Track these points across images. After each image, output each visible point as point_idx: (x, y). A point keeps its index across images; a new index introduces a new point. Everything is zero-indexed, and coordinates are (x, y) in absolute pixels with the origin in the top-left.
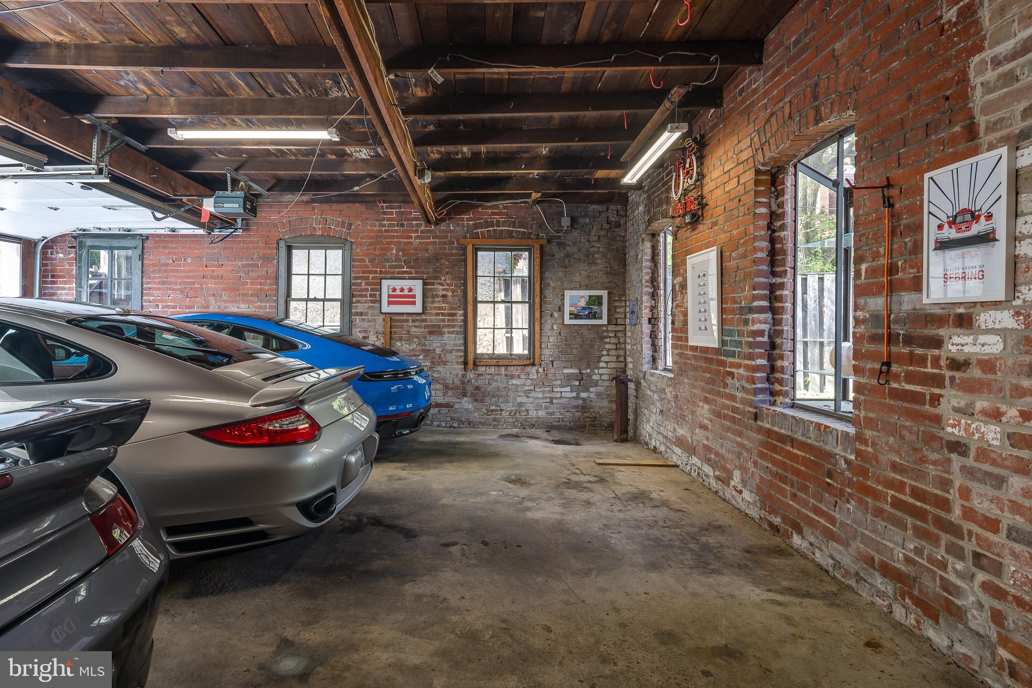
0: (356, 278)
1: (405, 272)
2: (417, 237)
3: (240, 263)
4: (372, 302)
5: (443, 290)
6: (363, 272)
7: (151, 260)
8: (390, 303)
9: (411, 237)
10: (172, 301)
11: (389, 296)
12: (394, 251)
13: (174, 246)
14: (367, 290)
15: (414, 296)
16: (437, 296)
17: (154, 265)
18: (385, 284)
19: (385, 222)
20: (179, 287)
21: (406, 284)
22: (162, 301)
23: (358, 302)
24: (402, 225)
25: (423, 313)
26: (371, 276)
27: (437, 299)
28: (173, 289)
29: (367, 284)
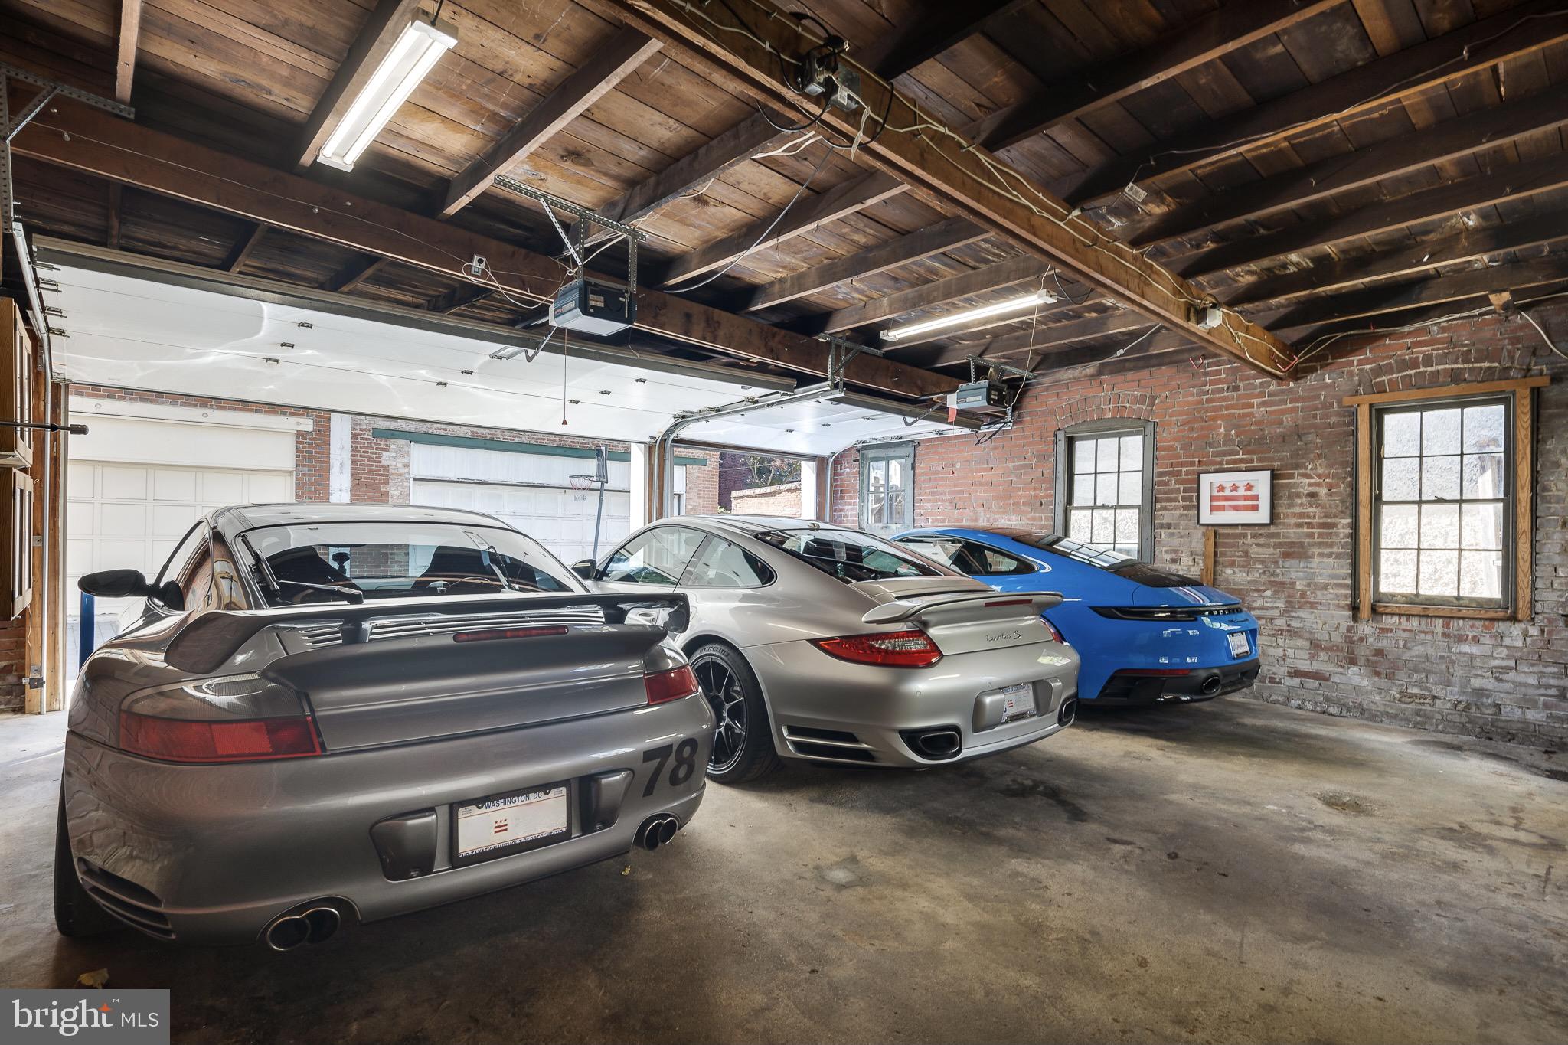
0: (1161, 474)
1: (1241, 461)
2: (1264, 404)
3: (1011, 465)
4: (1185, 508)
5: (1310, 485)
6: (1172, 465)
7: (922, 468)
8: (1213, 509)
9: (1251, 405)
10: (942, 514)
11: (1213, 499)
12: (1222, 430)
13: (943, 450)
14: (1178, 491)
15: (1256, 498)
16: (1298, 495)
17: (925, 474)
18: (1206, 480)
19: (1207, 387)
20: (948, 497)
21: (1242, 478)
22: (932, 514)
23: (1165, 508)
24: (1236, 388)
25: (1272, 523)
26: (1184, 469)
27: (1299, 501)
28: (943, 500)
29: (1178, 482)
